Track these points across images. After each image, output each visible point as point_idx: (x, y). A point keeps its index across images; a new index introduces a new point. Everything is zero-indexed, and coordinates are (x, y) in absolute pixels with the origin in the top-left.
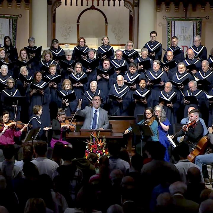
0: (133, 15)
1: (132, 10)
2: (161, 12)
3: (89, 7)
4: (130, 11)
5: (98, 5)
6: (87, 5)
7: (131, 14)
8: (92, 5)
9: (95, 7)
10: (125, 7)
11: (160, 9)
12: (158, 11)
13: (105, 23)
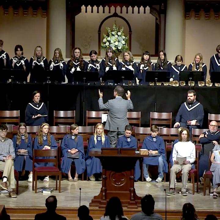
0: (159, 23)
1: (158, 18)
2: (190, 19)
3: (112, 14)
4: (156, 19)
5: (121, 13)
6: (110, 12)
7: (157, 22)
8: (114, 12)
9: (118, 14)
10: (151, 14)
11: (189, 17)
12: (187, 18)
13: (129, 32)
